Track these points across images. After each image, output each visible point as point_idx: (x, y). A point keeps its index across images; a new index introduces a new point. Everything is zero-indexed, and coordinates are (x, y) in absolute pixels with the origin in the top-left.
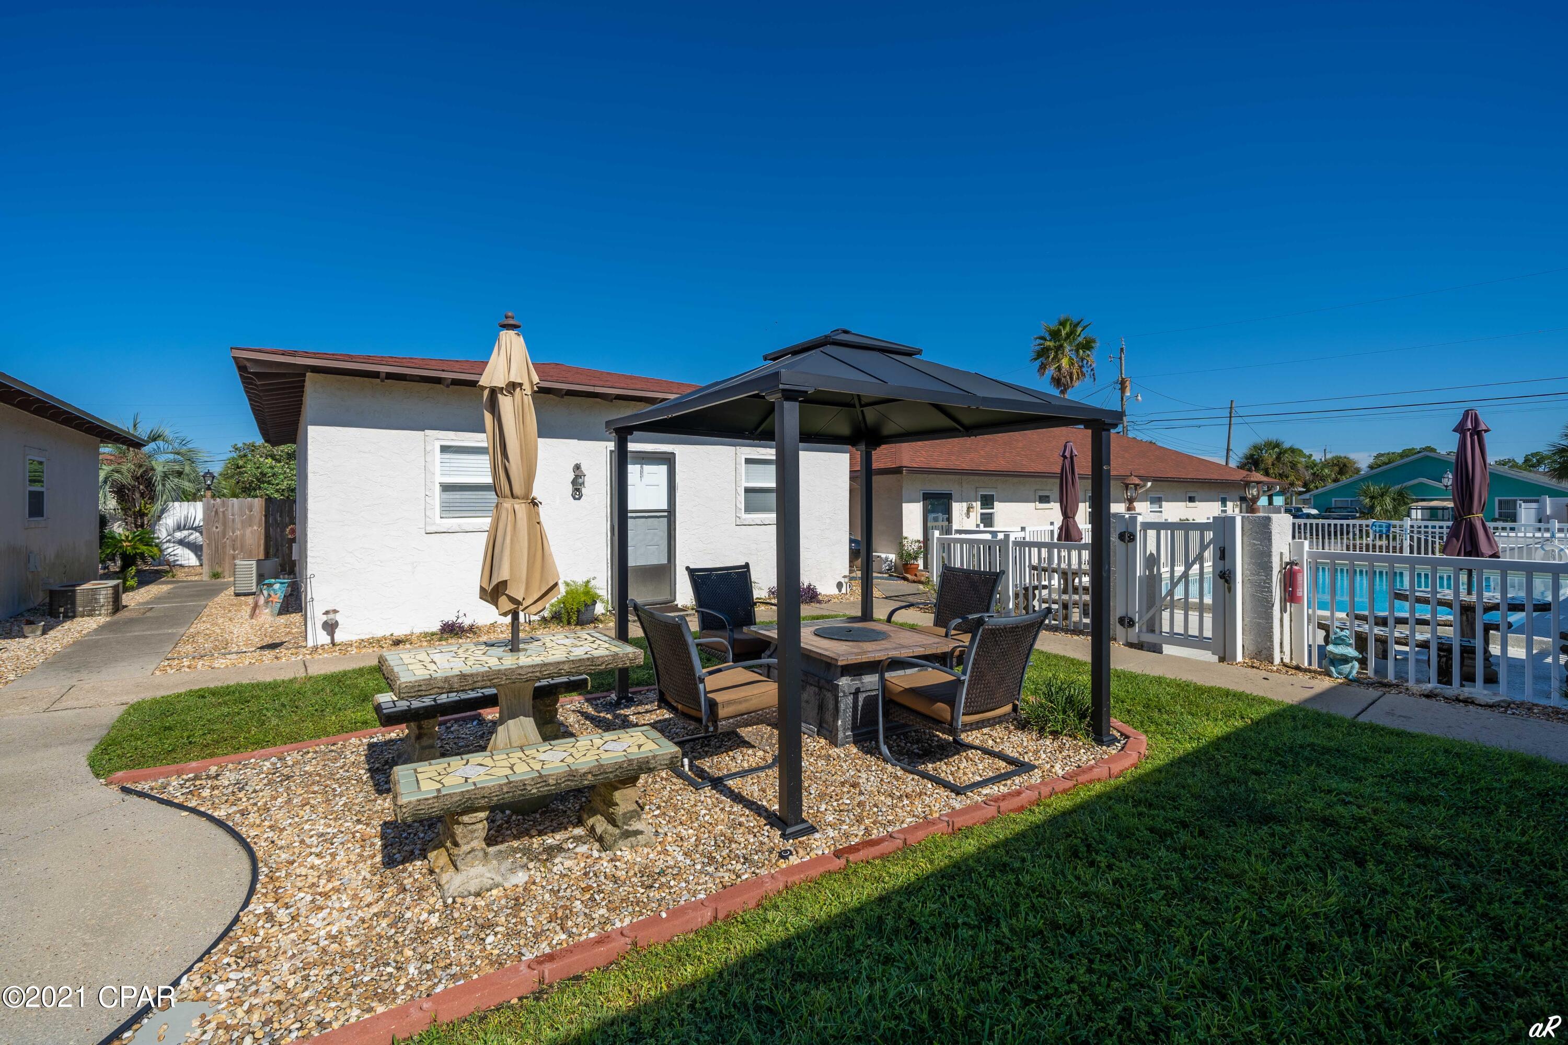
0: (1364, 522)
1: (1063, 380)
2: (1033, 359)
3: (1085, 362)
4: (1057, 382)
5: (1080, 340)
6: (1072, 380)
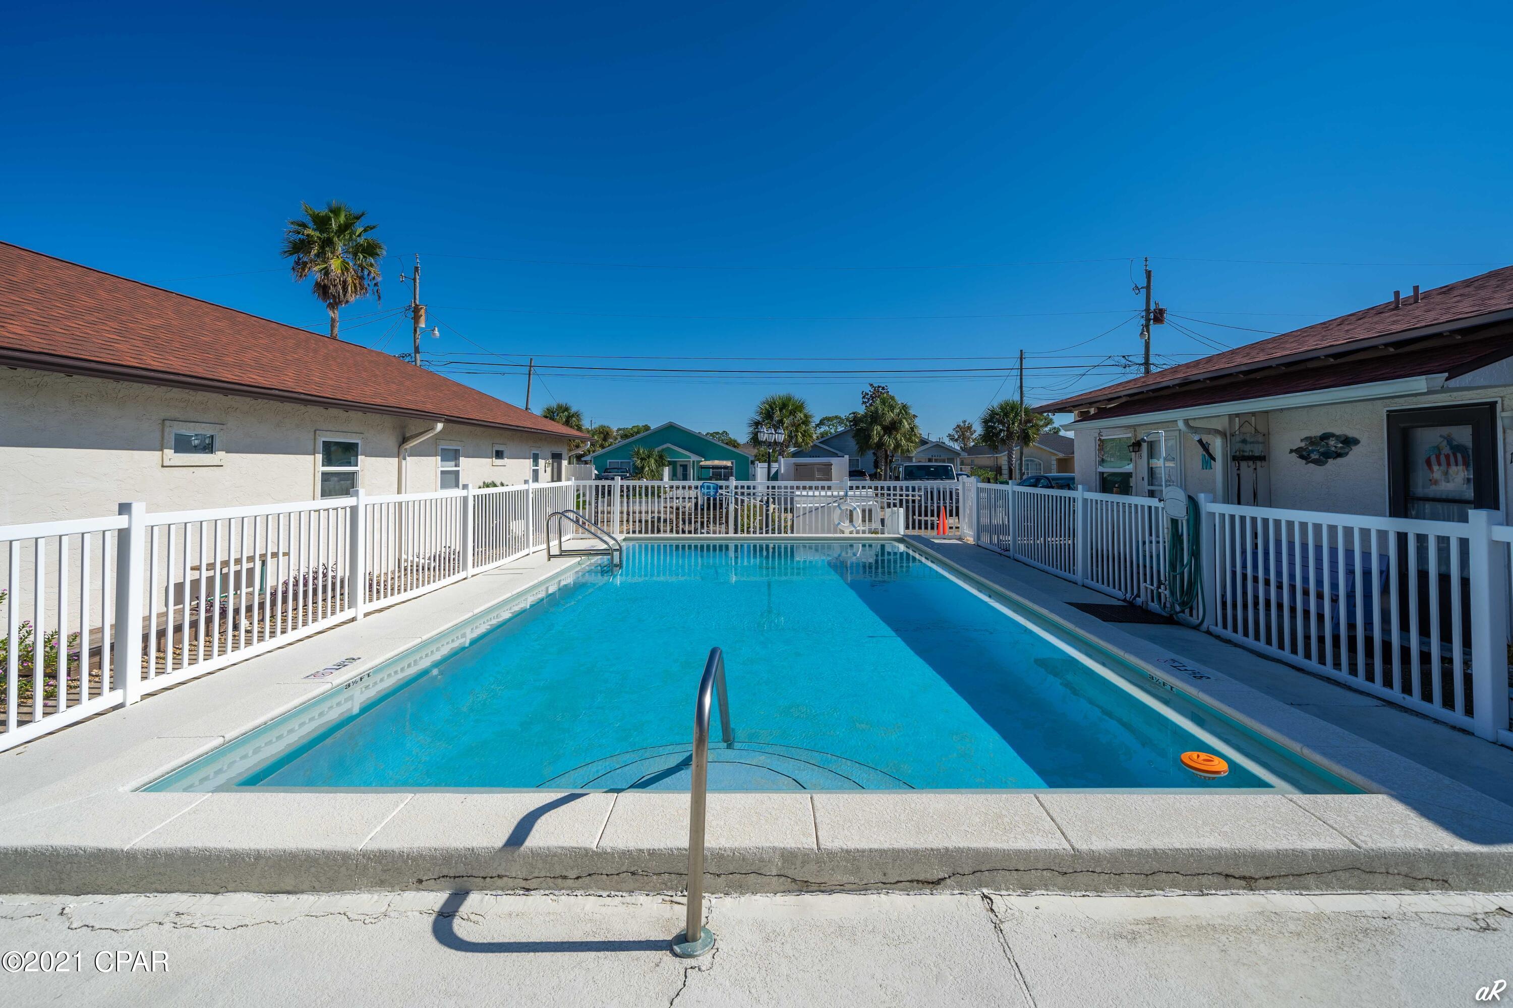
0: (637, 483)
1: (332, 290)
2: (286, 252)
3: (366, 272)
4: (323, 290)
5: (361, 240)
6: (346, 292)
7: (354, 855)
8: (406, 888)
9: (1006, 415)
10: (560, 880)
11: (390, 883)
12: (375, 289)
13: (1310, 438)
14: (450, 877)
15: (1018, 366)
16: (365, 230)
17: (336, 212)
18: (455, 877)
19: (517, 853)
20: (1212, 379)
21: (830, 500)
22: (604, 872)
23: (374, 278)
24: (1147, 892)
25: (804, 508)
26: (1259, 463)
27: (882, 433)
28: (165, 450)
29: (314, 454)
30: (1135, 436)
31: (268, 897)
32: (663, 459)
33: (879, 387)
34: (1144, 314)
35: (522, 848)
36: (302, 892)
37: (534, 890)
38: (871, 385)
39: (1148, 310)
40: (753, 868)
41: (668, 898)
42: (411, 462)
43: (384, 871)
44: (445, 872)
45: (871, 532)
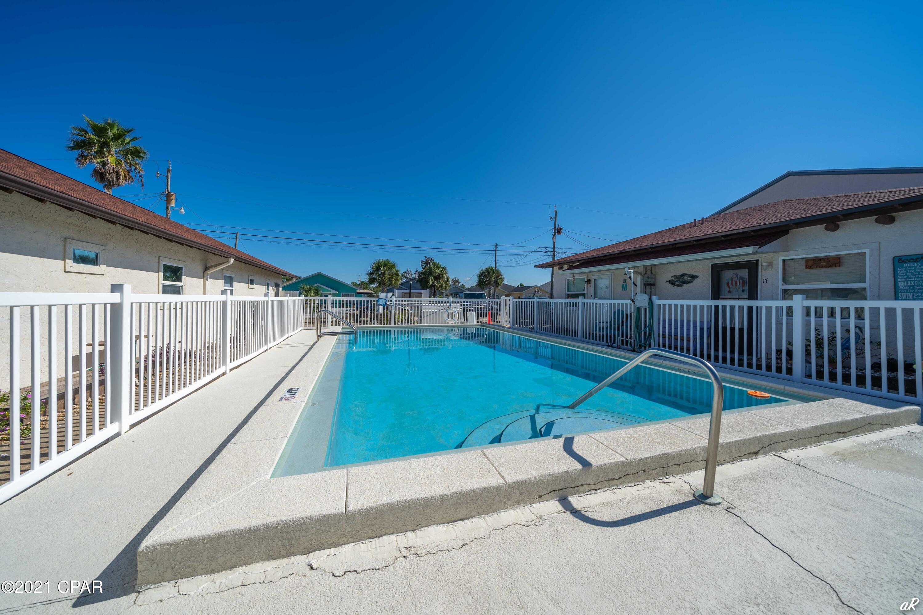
1: (108, 176)
2: (70, 147)
3: (133, 168)
4: (100, 176)
5: (130, 146)
6: (119, 179)
7: (503, 487)
8: (533, 502)
9: (489, 273)
10: (611, 481)
11: (524, 501)
12: (140, 179)
13: (676, 276)
14: (556, 491)
15: (494, 249)
16: (132, 140)
17: (112, 125)
18: (559, 490)
19: (590, 471)
20: (634, 251)
21: (442, 308)
22: (631, 473)
23: (139, 172)
24: (819, 444)
25: (427, 312)
26: (652, 287)
27: (434, 280)
28: (67, 261)
29: (158, 272)
30: (588, 277)
31: (451, 526)
32: (318, 291)
33: (429, 258)
34: (553, 229)
35: (593, 467)
36: (472, 517)
37: (598, 489)
38: (426, 257)
39: (555, 228)
40: (693, 459)
41: (661, 481)
42: (210, 282)
43: (521, 494)
44: (554, 488)
45: (461, 323)
